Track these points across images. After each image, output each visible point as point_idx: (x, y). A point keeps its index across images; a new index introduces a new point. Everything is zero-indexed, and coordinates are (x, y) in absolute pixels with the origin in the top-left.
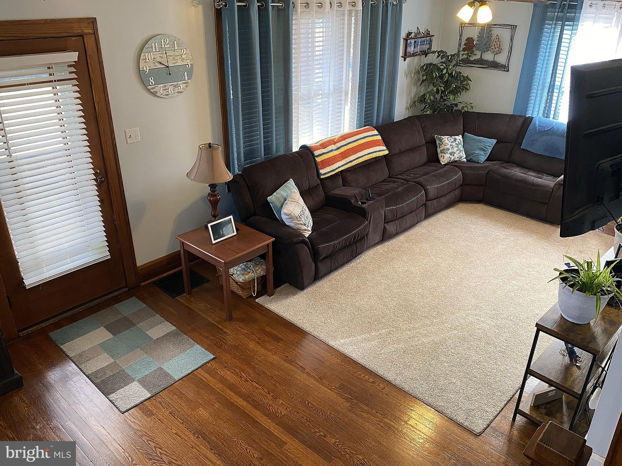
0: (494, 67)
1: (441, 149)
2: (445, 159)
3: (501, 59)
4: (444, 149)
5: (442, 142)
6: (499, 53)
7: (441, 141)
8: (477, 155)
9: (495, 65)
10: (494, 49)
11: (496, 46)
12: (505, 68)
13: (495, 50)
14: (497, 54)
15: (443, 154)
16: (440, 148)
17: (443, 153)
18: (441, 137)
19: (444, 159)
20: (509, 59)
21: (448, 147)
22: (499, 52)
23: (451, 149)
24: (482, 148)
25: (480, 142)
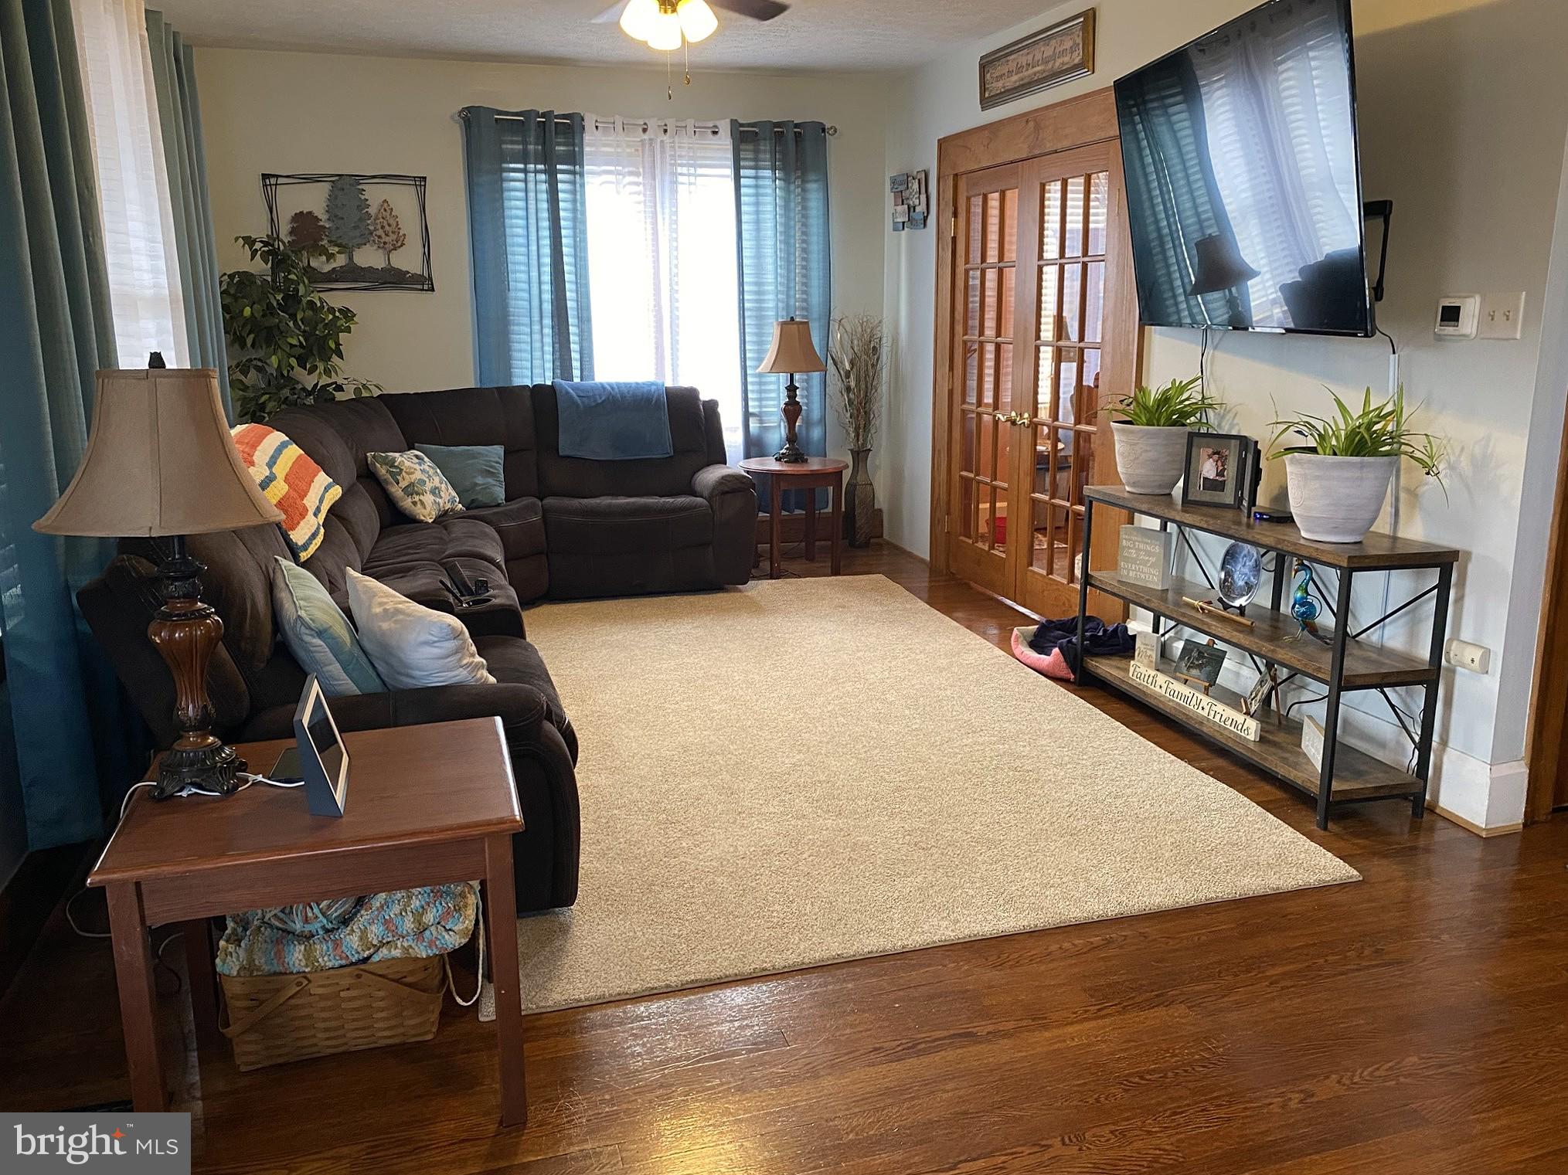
0: (393, 283)
1: (403, 484)
2: (428, 509)
3: (408, 260)
4: (412, 485)
5: (397, 467)
6: (401, 246)
7: (393, 466)
8: (485, 488)
9: (393, 279)
10: (383, 235)
11: (387, 228)
12: (423, 283)
13: (387, 239)
14: (395, 249)
15: (417, 498)
16: (398, 483)
17: (415, 496)
18: (387, 457)
19: (425, 508)
20: (427, 257)
21: (418, 475)
22: (398, 244)
23: (427, 480)
24: (487, 471)
25: (474, 456)
